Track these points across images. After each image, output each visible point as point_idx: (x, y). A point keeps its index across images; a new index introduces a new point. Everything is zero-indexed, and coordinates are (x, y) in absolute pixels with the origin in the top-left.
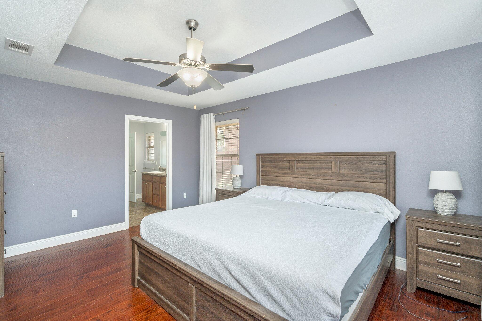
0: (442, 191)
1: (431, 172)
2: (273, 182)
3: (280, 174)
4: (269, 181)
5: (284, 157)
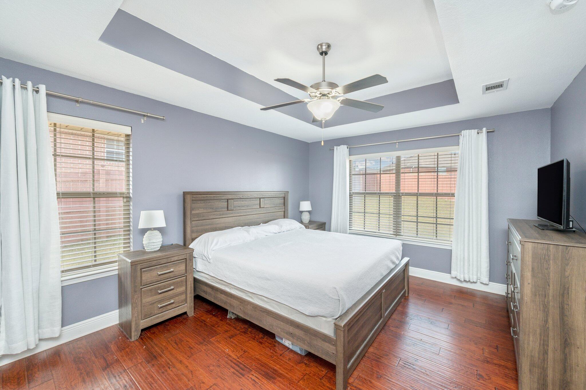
0: (305, 211)
1: (300, 202)
2: (207, 227)
3: (217, 215)
4: (202, 227)
5: (223, 195)
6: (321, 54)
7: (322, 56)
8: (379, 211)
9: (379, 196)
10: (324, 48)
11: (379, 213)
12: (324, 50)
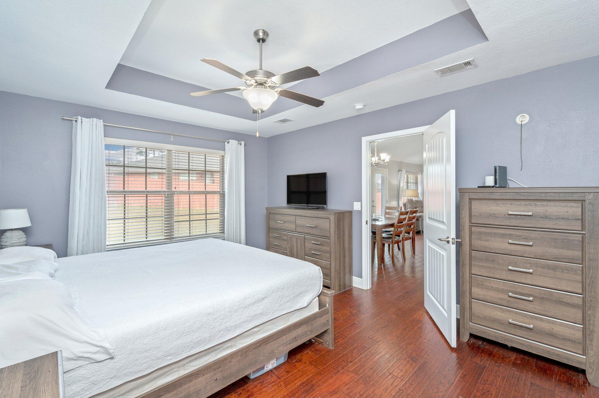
6: (259, 41)
7: (259, 43)
8: (147, 213)
9: (147, 195)
10: (261, 35)
11: (147, 216)
12: (261, 37)
